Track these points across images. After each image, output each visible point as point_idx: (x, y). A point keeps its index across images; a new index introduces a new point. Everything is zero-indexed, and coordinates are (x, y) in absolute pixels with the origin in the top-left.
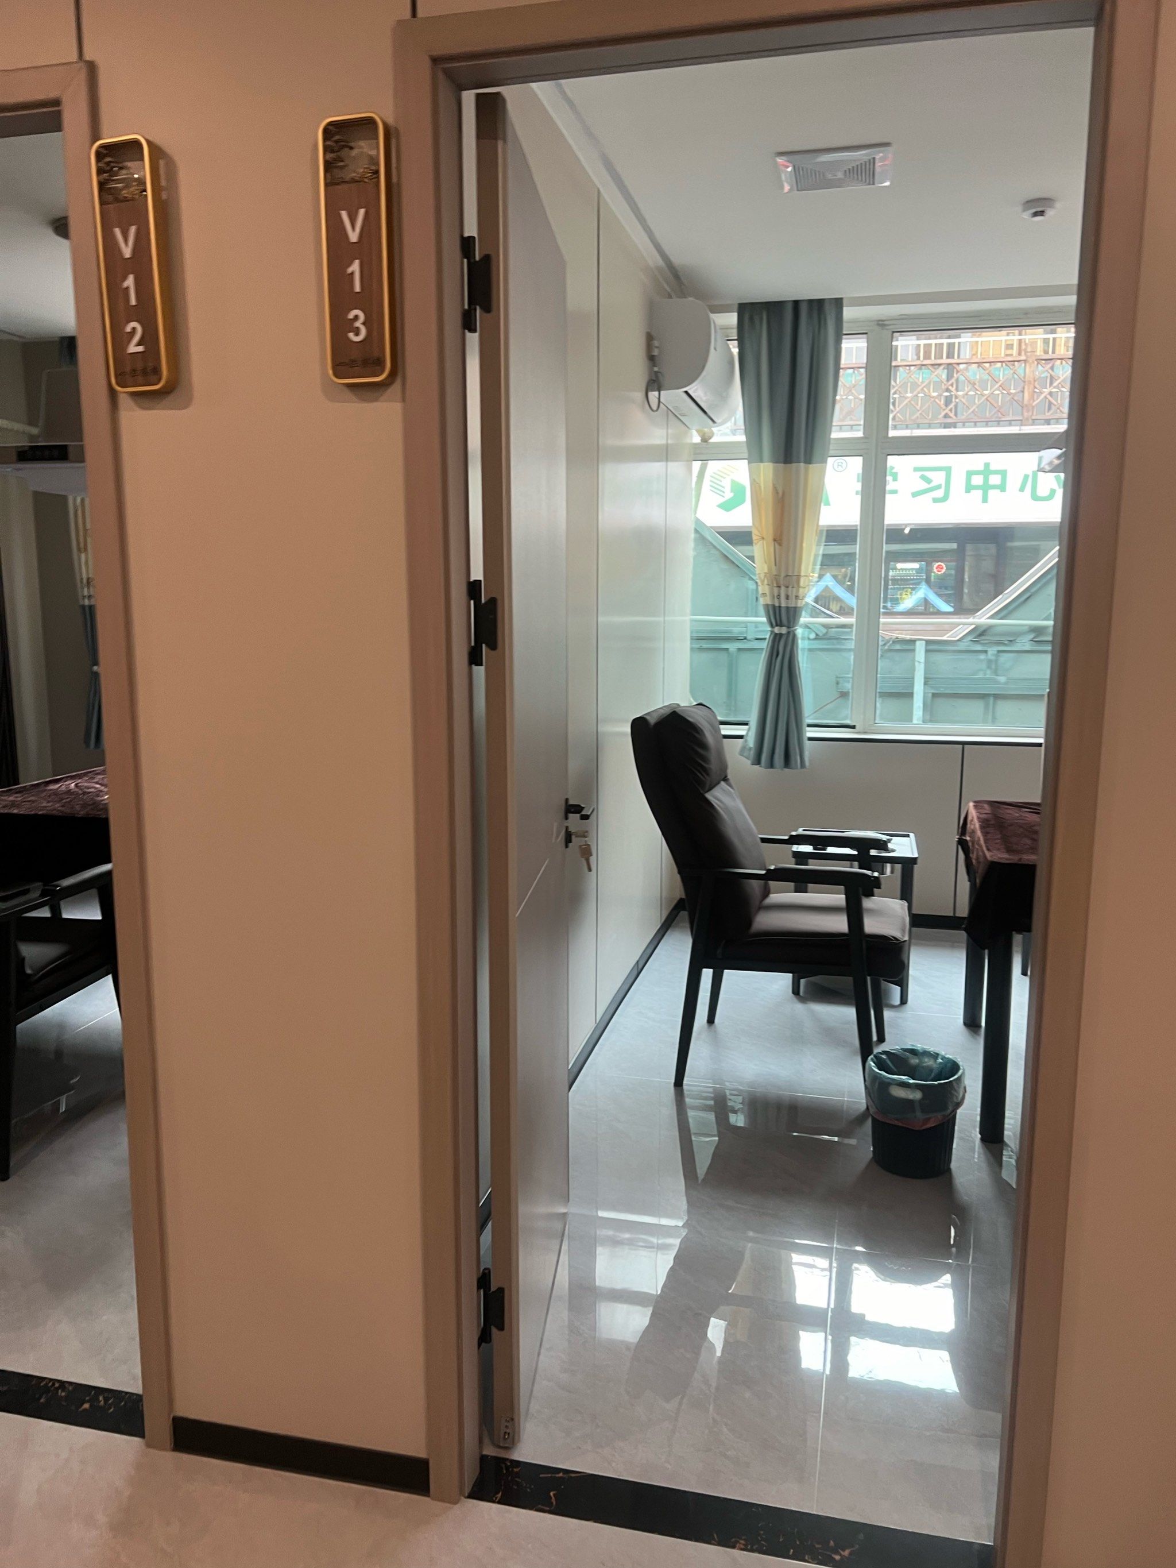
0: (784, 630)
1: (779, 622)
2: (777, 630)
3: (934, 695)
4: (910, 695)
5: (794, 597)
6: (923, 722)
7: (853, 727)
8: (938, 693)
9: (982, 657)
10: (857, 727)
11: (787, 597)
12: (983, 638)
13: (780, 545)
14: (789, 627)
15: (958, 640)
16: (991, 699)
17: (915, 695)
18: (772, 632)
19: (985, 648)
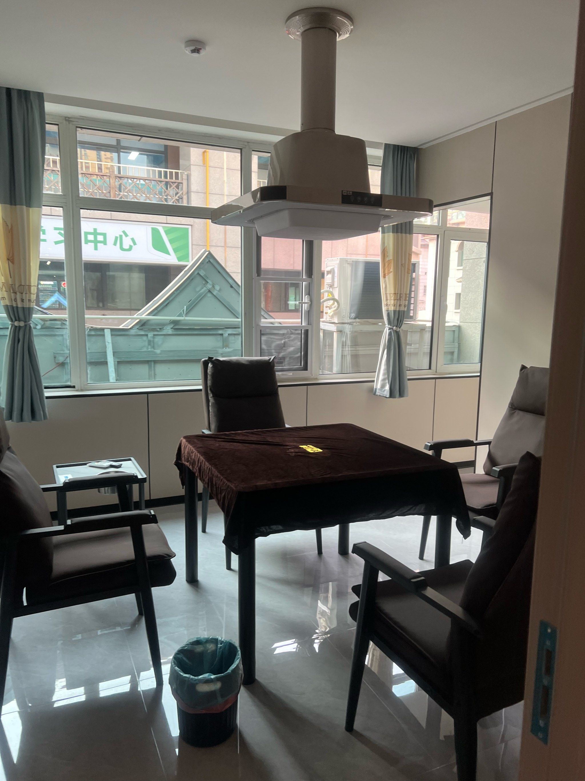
0: (22, 324)
1: (17, 318)
2: (16, 324)
3: (119, 363)
4: (106, 363)
5: (28, 301)
6: (116, 380)
7: (74, 387)
8: (121, 361)
9: (145, 338)
10: (76, 387)
11: (22, 300)
12: (144, 327)
13: (13, 263)
14: (25, 322)
15: (130, 329)
16: (153, 363)
17: (109, 363)
18: (12, 325)
19: (146, 333)
